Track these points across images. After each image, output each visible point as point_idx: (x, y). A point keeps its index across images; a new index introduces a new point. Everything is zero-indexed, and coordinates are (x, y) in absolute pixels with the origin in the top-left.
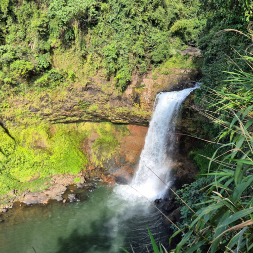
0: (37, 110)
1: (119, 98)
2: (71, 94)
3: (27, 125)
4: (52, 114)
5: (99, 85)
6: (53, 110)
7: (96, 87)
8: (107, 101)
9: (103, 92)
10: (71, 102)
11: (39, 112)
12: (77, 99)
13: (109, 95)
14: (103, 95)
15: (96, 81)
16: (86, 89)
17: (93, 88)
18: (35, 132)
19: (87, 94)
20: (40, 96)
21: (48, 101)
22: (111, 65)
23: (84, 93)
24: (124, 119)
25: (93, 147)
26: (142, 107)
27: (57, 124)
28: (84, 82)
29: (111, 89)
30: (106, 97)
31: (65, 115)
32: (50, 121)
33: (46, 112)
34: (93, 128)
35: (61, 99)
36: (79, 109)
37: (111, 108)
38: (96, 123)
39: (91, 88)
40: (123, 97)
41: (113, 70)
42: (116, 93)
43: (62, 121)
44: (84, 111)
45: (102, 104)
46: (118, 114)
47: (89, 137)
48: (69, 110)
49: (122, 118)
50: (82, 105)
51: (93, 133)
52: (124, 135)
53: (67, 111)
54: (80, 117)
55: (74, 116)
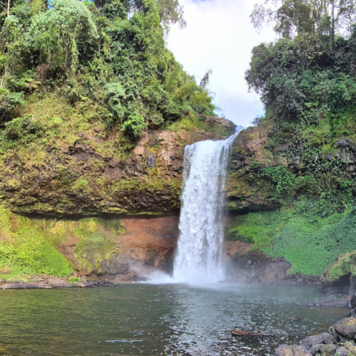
1: (122, 165)
2: (50, 157)
4: (18, 190)
5: (94, 144)
6: (22, 182)
7: (88, 147)
8: (103, 171)
9: (98, 156)
10: (49, 170)
11: (1, 184)
12: (58, 166)
13: (107, 160)
14: (97, 160)
15: (89, 137)
16: (73, 151)
17: (84, 149)
19: (74, 160)
20: (4, 157)
21: (16, 166)
22: (119, 106)
23: (70, 157)
24: (123, 203)
25: (76, 251)
26: (159, 173)
27: (19, 216)
28: (72, 139)
29: (111, 150)
30: (101, 164)
31: (36, 196)
32: (13, 203)
33: (12, 183)
34: (68, 231)
35: (36, 163)
36: (58, 187)
37: (106, 185)
38: (74, 222)
39: (80, 149)
40: (129, 161)
41: (121, 115)
42: (117, 158)
43: (27, 210)
44: (63, 192)
45: (95, 176)
46: (116, 194)
47: (64, 242)
48: (45, 184)
49: (120, 202)
50: (64, 179)
51: (70, 238)
52: (119, 234)
53: (42, 186)
54: (55, 205)
55: (48, 200)
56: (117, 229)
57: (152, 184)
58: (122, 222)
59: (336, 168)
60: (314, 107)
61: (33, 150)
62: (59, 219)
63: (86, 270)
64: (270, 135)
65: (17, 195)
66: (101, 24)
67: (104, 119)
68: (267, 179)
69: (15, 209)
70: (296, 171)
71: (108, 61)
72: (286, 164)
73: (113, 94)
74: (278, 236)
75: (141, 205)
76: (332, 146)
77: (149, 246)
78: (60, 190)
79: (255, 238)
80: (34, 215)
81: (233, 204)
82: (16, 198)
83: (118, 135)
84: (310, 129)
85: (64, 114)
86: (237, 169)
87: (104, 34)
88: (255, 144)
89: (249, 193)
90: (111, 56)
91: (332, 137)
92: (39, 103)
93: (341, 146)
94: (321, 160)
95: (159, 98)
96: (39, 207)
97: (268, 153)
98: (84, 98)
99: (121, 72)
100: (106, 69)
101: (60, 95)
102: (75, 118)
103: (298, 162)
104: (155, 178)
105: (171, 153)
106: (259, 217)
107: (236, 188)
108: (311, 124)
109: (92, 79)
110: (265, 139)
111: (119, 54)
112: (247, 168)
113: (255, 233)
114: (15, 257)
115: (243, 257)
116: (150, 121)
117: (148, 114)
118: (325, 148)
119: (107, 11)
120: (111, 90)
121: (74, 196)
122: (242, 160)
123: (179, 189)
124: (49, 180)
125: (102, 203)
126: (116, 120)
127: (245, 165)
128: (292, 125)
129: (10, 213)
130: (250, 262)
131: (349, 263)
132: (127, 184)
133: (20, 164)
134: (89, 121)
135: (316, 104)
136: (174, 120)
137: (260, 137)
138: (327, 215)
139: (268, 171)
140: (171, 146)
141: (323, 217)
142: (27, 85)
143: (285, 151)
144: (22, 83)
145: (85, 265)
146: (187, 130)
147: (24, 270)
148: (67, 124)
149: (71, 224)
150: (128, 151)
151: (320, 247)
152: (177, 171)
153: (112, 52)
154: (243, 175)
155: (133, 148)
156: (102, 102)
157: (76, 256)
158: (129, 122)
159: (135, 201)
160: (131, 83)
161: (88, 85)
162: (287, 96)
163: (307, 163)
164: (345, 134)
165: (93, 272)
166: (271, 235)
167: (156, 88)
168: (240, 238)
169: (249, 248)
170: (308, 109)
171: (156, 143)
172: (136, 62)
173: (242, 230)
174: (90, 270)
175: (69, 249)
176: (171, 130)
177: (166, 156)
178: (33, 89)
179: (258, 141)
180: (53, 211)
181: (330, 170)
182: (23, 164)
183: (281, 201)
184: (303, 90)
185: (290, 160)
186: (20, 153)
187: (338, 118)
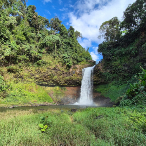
0: (33, 75)
1: (66, 73)
2: (48, 70)
3: (28, 81)
4: (39, 78)
5: (59, 68)
6: (40, 76)
8: (61, 74)
9: (60, 71)
10: (47, 73)
11: (34, 76)
12: (50, 73)
13: (62, 72)
15: (58, 66)
16: (54, 69)
18: (31, 85)
19: (54, 71)
20: (36, 69)
21: (39, 72)
22: (66, 59)
23: (53, 71)
24: (66, 83)
25: (53, 96)
26: (76, 75)
27: (38, 85)
28: (54, 66)
29: (64, 69)
30: (61, 73)
31: (43, 80)
32: (37, 82)
33: (37, 76)
34: (51, 89)
35: (44, 71)
36: (49, 78)
37: (62, 78)
38: (53, 87)
39: (56, 69)
40: (68, 72)
41: (66, 61)
42: (65, 71)
43: (40, 83)
44: (51, 79)
45: (59, 76)
46: (65, 80)
47: (50, 93)
48: (46, 77)
49: (65, 82)
50: (51, 76)
51: (51, 91)
52: (65, 91)
53: (45, 78)
54: (48, 82)
55: (46, 81)
56: (65, 89)
57: (74, 78)
58: (66, 88)
59: (123, 71)
60: (115, 57)
61: (44, 68)
62: (48, 86)
63: (56, 101)
64: (104, 65)
65: (38, 79)
66: (62, 41)
67: (62, 62)
68: (104, 76)
69: (37, 83)
70: (112, 73)
71: (63, 48)
72: (109, 72)
73: (64, 57)
74: (108, 91)
75: (71, 83)
76: (121, 66)
77: (73, 94)
78: (50, 79)
79: (102, 92)
80: (42, 85)
81: (95, 83)
82: (38, 80)
83: (66, 66)
84: (115, 62)
85: (52, 60)
86: (96, 74)
87: (63, 43)
88: (100, 67)
89: (99, 80)
90: (64, 47)
91: (121, 63)
92: (46, 56)
93: (124, 65)
94: (118, 70)
95: (76, 57)
96: (44, 83)
97: (104, 69)
98: (57, 57)
99: (67, 51)
100: (63, 50)
101: (51, 55)
102: (55, 61)
103: (112, 71)
104: (75, 77)
105: (79, 71)
106: (103, 86)
107: (96, 79)
108: (115, 61)
109: (59, 52)
110: (102, 66)
111: (66, 47)
112: (99, 73)
113: (102, 90)
114: (38, 97)
115: (98, 97)
116: (74, 63)
117: (73, 61)
118: (119, 66)
119: (63, 37)
120: (64, 56)
121: (54, 80)
122: (97, 71)
123: (81, 79)
124: (47, 76)
125: (61, 83)
126: (65, 62)
127: (98, 73)
128: (110, 62)
129: (36, 84)
130: (100, 98)
131: (119, 99)
132: (68, 78)
133: (40, 71)
134: (58, 62)
135: (116, 56)
136: (80, 62)
137: (101, 66)
138: (122, 85)
139: (104, 74)
140: (79, 69)
141: (121, 85)
142: (43, 52)
143: (108, 68)
144: (42, 51)
145: (56, 99)
146: (83, 64)
147: (40, 101)
148: (53, 62)
149: (52, 88)
150: (68, 70)
151: (119, 94)
152: (80, 75)
153: (64, 46)
154: (97, 75)
155: (69, 69)
156: (62, 58)
157: (53, 97)
158: (68, 63)
159: (69, 82)
160: (69, 54)
161: (58, 54)
162: (107, 56)
163: (115, 71)
164: (125, 62)
165: (58, 101)
166: (106, 91)
167: (75, 55)
168: (98, 92)
169: (100, 95)
170: (114, 57)
171: (75, 68)
172: (70, 49)
173: (98, 89)
174: (57, 101)
175: (51, 95)
176: (79, 65)
177: (78, 71)
178: (44, 53)
179: (101, 67)
180: (47, 84)
181: (122, 72)
182: (41, 72)
183: (108, 81)
184: (112, 53)
185: (110, 71)
186: (40, 69)
187: (122, 58)
